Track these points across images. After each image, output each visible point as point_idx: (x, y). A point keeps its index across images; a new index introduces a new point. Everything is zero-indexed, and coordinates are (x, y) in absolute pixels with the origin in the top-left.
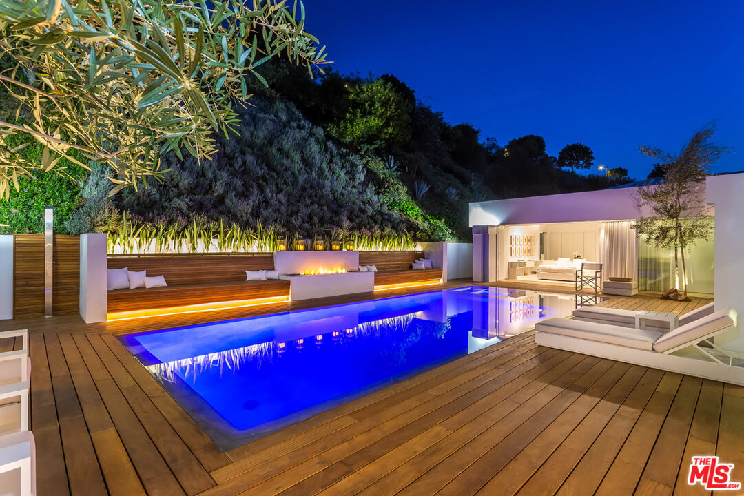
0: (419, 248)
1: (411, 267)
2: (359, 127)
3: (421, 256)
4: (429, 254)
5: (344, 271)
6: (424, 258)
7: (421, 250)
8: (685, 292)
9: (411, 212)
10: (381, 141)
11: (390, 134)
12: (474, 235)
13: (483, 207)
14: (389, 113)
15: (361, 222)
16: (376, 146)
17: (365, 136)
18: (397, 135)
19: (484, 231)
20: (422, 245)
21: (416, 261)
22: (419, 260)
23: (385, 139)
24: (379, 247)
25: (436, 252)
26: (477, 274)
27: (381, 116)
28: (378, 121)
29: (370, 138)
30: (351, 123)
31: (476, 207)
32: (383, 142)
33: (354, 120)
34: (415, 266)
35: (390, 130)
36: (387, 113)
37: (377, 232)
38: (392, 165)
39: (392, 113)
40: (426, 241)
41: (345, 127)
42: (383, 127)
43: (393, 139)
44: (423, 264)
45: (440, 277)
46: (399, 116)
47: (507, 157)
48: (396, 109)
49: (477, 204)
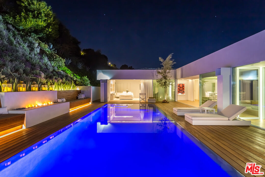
0: (78, 88)
1: (77, 98)
2: (31, 23)
3: (79, 92)
4: (83, 91)
5: (52, 103)
6: (81, 93)
7: (79, 90)
8: (167, 100)
9: (68, 72)
10: (44, 34)
11: (50, 32)
12: (101, 83)
13: (103, 72)
14: (49, 21)
15: (48, 74)
16: (40, 36)
17: (32, 29)
18: (53, 34)
19: (106, 82)
20: (79, 87)
21: (79, 95)
22: (79, 94)
23: (46, 34)
24: (61, 88)
25: (87, 90)
26: (102, 99)
27: (45, 21)
28: (44, 23)
29: (36, 31)
30: (25, 19)
31: (100, 72)
32: (45, 35)
33: (28, 18)
34: (79, 97)
35: (50, 30)
36: (48, 21)
37: (60, 80)
38: (51, 48)
39: (51, 22)
40: (82, 85)
41: (21, 20)
42: (46, 27)
43: (51, 35)
44: (83, 96)
45: (90, 101)
46: (54, 25)
47: (82, 55)
48: (54, 21)
49: (100, 70)
